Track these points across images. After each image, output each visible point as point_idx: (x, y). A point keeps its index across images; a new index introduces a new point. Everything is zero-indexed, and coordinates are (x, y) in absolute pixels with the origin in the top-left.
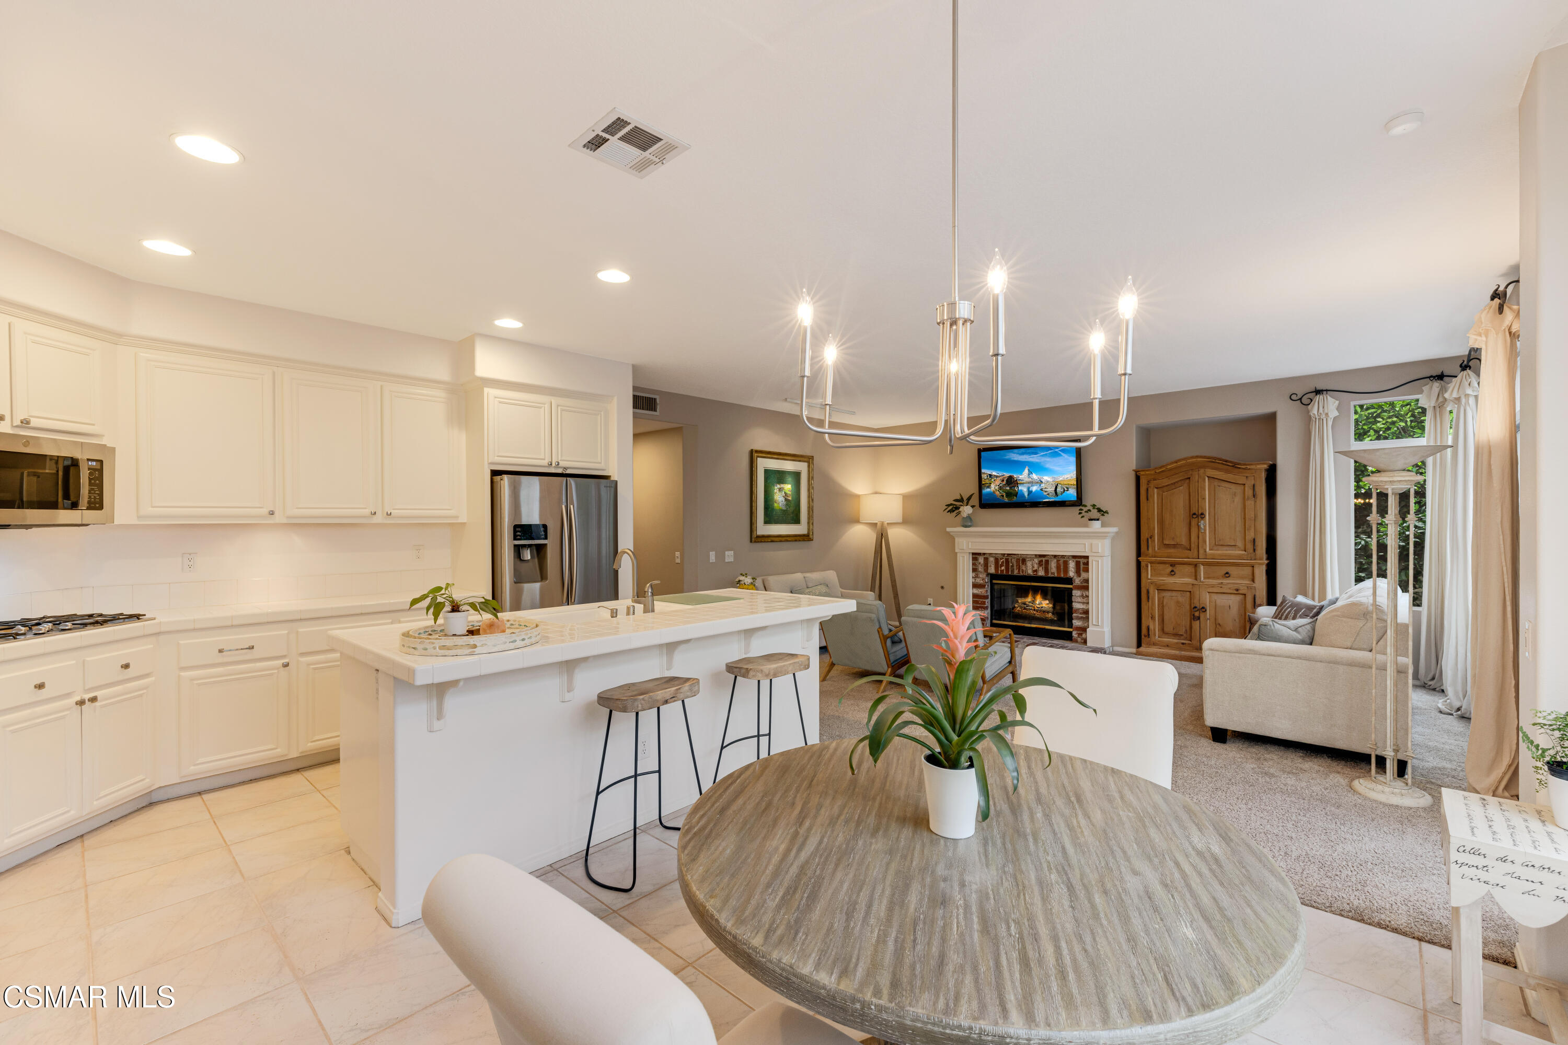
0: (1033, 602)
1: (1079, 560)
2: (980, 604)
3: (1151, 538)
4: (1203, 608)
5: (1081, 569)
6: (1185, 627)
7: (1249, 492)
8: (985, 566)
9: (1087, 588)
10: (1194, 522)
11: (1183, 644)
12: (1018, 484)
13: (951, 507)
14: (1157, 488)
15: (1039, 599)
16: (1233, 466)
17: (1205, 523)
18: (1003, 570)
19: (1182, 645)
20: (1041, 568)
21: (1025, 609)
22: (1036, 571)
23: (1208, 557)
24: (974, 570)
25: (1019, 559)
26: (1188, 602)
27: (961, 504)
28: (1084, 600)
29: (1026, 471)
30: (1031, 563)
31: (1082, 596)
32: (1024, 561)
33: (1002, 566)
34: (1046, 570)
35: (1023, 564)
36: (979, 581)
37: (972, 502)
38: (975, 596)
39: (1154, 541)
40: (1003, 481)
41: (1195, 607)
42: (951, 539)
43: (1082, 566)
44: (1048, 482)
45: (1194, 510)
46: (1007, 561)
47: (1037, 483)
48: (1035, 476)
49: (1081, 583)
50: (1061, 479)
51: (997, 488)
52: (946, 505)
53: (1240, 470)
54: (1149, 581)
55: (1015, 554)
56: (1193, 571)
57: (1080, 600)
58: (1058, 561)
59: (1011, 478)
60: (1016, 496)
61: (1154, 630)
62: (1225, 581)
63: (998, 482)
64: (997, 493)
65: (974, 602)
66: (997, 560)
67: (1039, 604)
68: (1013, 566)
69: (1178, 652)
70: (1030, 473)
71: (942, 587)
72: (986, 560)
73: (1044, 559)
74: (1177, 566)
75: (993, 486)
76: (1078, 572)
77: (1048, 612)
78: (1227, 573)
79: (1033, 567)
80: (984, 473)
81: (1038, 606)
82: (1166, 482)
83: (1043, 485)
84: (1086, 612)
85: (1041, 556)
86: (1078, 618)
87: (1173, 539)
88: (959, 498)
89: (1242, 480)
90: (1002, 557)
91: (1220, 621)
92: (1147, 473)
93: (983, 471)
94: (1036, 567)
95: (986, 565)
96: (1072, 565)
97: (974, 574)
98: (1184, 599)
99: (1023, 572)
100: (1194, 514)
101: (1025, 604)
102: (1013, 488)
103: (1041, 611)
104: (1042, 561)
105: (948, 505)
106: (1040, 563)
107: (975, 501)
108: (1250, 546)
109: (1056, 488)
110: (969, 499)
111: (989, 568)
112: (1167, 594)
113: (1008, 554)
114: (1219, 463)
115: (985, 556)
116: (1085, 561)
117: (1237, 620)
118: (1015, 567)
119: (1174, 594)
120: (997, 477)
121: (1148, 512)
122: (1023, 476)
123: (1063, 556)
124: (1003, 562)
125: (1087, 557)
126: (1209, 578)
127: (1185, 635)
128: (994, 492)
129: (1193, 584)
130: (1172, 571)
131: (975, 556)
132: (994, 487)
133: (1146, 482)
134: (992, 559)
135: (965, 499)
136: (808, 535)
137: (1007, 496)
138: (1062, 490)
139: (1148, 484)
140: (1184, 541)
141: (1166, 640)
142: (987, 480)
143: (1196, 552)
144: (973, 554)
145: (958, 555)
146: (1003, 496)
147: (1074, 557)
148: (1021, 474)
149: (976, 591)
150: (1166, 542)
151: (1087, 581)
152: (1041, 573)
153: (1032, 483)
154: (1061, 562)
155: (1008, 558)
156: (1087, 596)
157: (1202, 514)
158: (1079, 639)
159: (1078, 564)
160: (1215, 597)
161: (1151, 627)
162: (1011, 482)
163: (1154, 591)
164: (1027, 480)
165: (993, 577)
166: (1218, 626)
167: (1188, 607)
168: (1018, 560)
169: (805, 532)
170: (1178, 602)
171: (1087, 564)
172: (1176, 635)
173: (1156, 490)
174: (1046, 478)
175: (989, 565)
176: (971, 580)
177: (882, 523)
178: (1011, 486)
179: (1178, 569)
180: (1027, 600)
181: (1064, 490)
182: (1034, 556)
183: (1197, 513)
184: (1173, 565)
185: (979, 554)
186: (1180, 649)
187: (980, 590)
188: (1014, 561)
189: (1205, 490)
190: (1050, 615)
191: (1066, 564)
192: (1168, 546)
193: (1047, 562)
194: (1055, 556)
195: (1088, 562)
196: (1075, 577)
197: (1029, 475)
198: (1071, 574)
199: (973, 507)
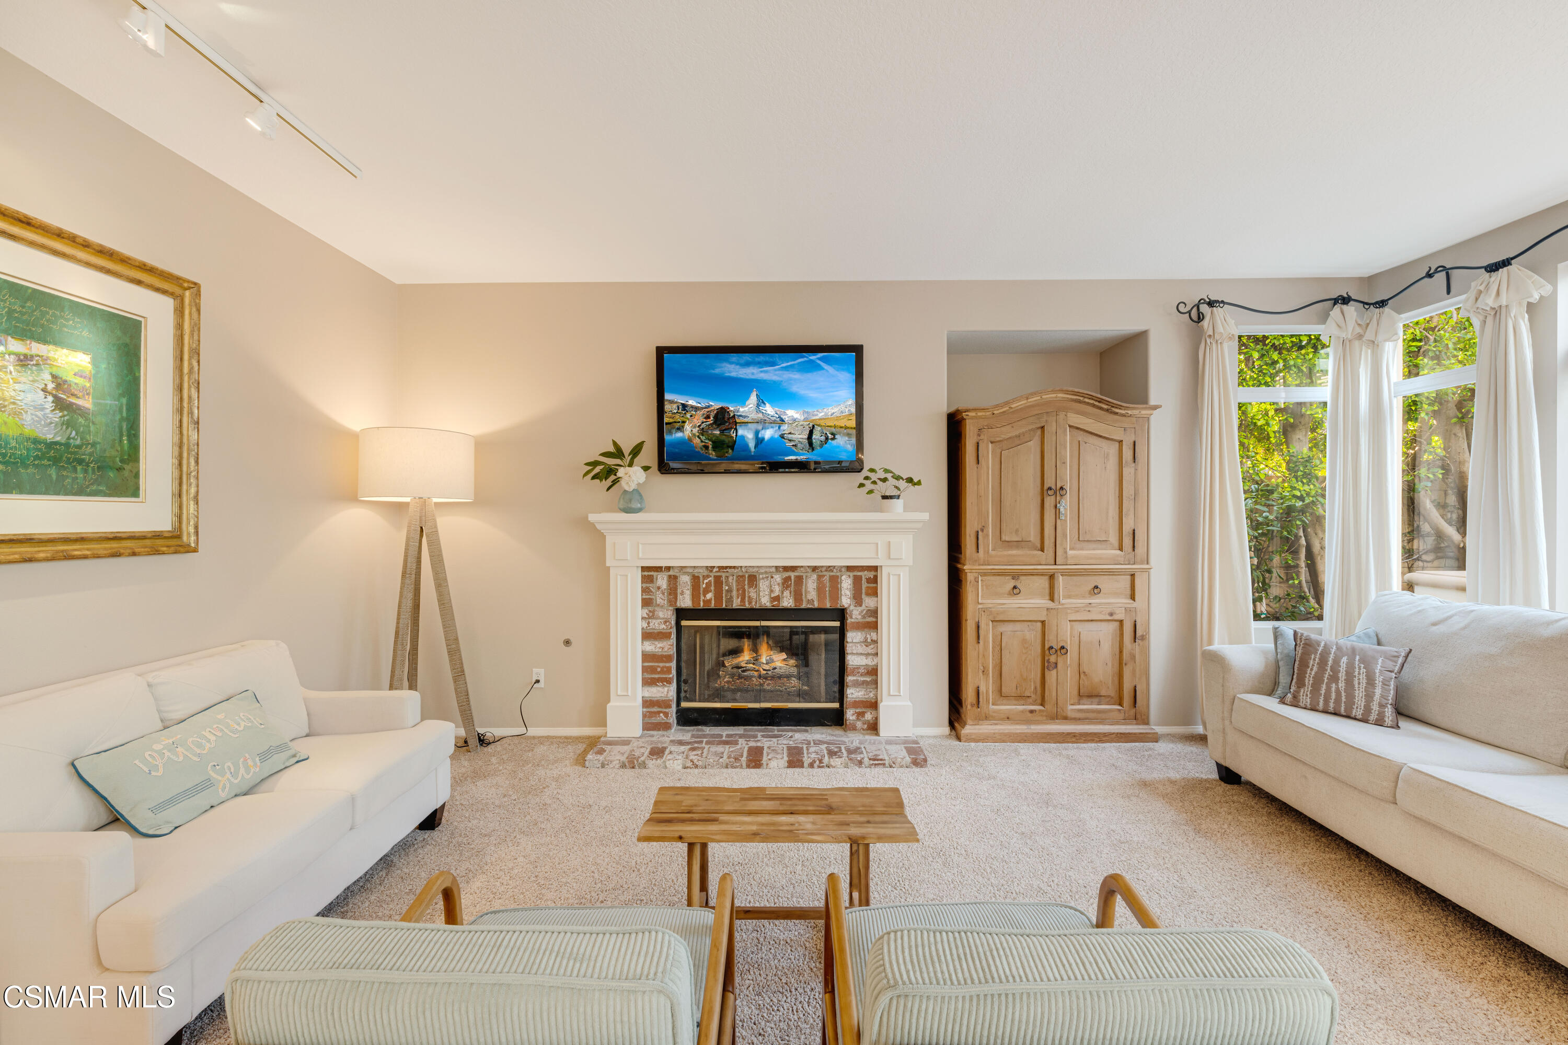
0: (756, 660)
1: (859, 574)
2: (659, 673)
3: (982, 530)
4: (1063, 648)
5: (864, 591)
6: (1035, 682)
7: (1127, 454)
8: (670, 594)
9: (874, 626)
10: (1050, 501)
11: (1032, 712)
12: (736, 423)
13: (598, 469)
14: (992, 442)
15: (766, 654)
16: (1107, 410)
17: (1066, 502)
18: (710, 601)
19: (1030, 715)
20: (787, 593)
21: (740, 677)
22: (777, 599)
23: (1069, 562)
24: (646, 603)
25: (743, 576)
26: (1039, 641)
27: (618, 461)
28: (869, 650)
29: (753, 399)
30: (767, 583)
31: (866, 642)
32: (753, 579)
33: (706, 591)
34: (798, 596)
35: (750, 586)
36: (657, 625)
37: (643, 458)
38: (646, 657)
39: (987, 535)
40: (708, 417)
41: (1051, 648)
42: (598, 537)
43: (865, 585)
44: (795, 420)
45: (1049, 482)
46: (718, 579)
47: (774, 422)
48: (769, 409)
49: (864, 617)
50: (821, 415)
51: (696, 430)
52: (587, 464)
53: (1116, 417)
54: (980, 606)
55: (734, 567)
56: (1047, 585)
57: (861, 649)
58: (820, 577)
59: (722, 411)
60: (733, 449)
61: (987, 692)
62: (1095, 600)
63: (698, 419)
64: (697, 441)
65: (645, 670)
66: (696, 580)
67: (767, 664)
68: (730, 591)
69: (1024, 727)
70: (761, 402)
71: (567, 643)
72: (673, 580)
73: (793, 575)
74: (1022, 578)
75: (688, 427)
76: (857, 598)
77: (789, 677)
78: (1096, 587)
79: (772, 591)
80: (672, 402)
81: (767, 667)
82: (1008, 432)
83: (785, 427)
84: (873, 672)
85: (786, 569)
86: (857, 684)
87: (1017, 531)
88: (612, 449)
89: (1118, 435)
90: (706, 573)
91: (1085, 668)
92: (980, 414)
93: (668, 396)
94: (777, 591)
95: (673, 591)
96: (846, 584)
97: (646, 611)
98: (1032, 635)
99: (750, 603)
100: (1050, 489)
101: (738, 667)
102: (726, 433)
103: (773, 677)
104: (789, 578)
105: (594, 464)
106: (786, 582)
107: (649, 455)
108: (1127, 542)
109: (811, 433)
110: (636, 451)
111: (680, 597)
112: (1007, 628)
113: (721, 568)
114: (1088, 404)
115: (671, 573)
116: (871, 575)
117: (1110, 664)
118: (734, 593)
119: (1018, 626)
120: (696, 409)
121: (978, 484)
122: (746, 409)
123: (829, 568)
124: (709, 584)
125: (875, 568)
126: (1069, 597)
127: (1033, 696)
128: (690, 439)
129: (1048, 609)
130: (1015, 587)
131: (649, 573)
132: (689, 430)
133: (976, 430)
134: (685, 579)
135: (626, 452)
136: (176, 535)
137: (714, 448)
138: (823, 438)
139: (979, 435)
140: (1033, 535)
141: (1005, 708)
142: (677, 416)
143: (1052, 554)
144: (644, 569)
145: (612, 571)
146: (706, 447)
147: (849, 568)
148: (743, 405)
149: (650, 647)
150: (1006, 537)
151: (874, 613)
152: (788, 602)
153: (764, 422)
154: (826, 579)
155: (719, 575)
156: (875, 642)
157: (1062, 488)
158: (859, 724)
159: (857, 581)
160: (1079, 627)
161: (983, 689)
162: (723, 419)
163: (987, 625)
164: (754, 416)
165: (682, 614)
166: (1082, 676)
167: (1039, 649)
168: (740, 578)
169: (165, 524)
170: (1024, 641)
171: (875, 580)
172: (1021, 698)
173: (990, 445)
174: (791, 413)
175: (679, 591)
176: (640, 625)
177: (423, 503)
178: (723, 427)
179: (1023, 583)
180: (741, 659)
181: (827, 439)
182: (774, 569)
183: (1053, 487)
184: (1015, 576)
185: (658, 569)
186: (1028, 722)
187: (659, 644)
188: (733, 581)
189: (1066, 448)
190: (794, 681)
191: (835, 582)
192: (1009, 544)
193: (799, 579)
194: (814, 569)
195: (876, 577)
196: (852, 607)
197: (758, 406)
198: (846, 601)
199: (646, 468)
